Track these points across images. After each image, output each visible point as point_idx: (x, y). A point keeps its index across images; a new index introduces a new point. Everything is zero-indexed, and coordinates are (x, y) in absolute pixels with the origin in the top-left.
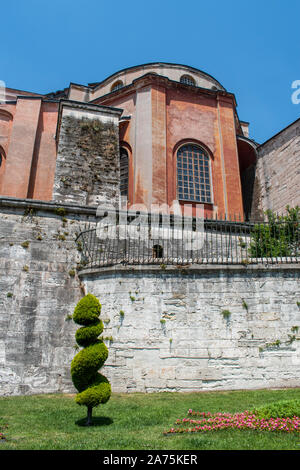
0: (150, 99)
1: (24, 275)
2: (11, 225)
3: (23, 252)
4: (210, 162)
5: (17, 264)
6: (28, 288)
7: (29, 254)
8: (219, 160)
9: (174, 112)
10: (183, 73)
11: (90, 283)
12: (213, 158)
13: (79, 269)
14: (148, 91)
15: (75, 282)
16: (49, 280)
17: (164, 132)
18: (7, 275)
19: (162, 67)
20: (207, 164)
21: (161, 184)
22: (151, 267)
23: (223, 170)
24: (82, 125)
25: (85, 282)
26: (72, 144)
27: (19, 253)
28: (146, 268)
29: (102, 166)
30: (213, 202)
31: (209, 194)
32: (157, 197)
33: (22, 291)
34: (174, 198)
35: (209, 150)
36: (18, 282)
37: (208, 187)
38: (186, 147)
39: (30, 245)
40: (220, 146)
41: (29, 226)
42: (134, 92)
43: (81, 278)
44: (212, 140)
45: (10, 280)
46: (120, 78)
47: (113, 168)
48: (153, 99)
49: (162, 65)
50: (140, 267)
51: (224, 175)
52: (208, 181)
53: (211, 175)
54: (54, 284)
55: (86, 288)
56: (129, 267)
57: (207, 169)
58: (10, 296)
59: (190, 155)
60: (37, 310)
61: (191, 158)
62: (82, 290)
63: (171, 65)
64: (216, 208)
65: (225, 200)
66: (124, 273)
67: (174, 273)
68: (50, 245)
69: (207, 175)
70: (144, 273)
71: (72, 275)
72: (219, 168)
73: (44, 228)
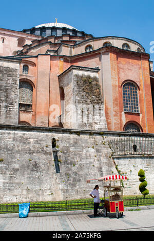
0: (109, 59)
1: (96, 158)
2: (87, 140)
3: (93, 150)
4: (138, 91)
5: (93, 155)
6: (98, 163)
7: (95, 150)
8: (142, 90)
9: (121, 65)
10: (124, 42)
11: (117, 160)
12: (139, 89)
13: (112, 155)
14: (108, 55)
15: (112, 160)
16: (104, 160)
17: (117, 78)
18: (90, 158)
19: (113, 39)
20: (136, 92)
21: (117, 105)
22: (139, 156)
23: (144, 95)
24: (83, 79)
25: (115, 160)
26: (81, 90)
27: (92, 151)
28: (138, 156)
29: (95, 101)
30: (139, 112)
31: (138, 108)
32: (115, 111)
33: (97, 164)
34: (122, 111)
35: (137, 85)
36: (94, 161)
37: (137, 105)
38: (127, 84)
39: (95, 147)
40: (142, 83)
41: (92, 140)
42: (100, 54)
43: (113, 158)
44: (138, 80)
45: (92, 160)
46: (90, 43)
47: (100, 102)
48: (111, 60)
49: (113, 38)
50: (136, 156)
51: (144, 98)
52: (137, 102)
53: (138, 98)
54: (105, 161)
55: (116, 162)
56: (132, 156)
57: (136, 95)
58: (93, 166)
59: (128, 88)
60: (102, 170)
61: (129, 90)
62: (115, 163)
63: (118, 38)
64: (141, 115)
65: (145, 111)
66: (130, 158)
67: (147, 157)
68: (101, 147)
69: (137, 98)
70: (137, 157)
71: (110, 158)
72: (142, 94)
73: (97, 140)
